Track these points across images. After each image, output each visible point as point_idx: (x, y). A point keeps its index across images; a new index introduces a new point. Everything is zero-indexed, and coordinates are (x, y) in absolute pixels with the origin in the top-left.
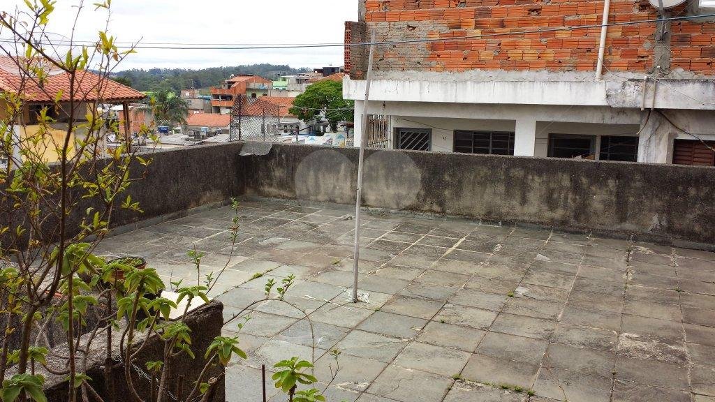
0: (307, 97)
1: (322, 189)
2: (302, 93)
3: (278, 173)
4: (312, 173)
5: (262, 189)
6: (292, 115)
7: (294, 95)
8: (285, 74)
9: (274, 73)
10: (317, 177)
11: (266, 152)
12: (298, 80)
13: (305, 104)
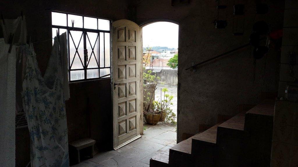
0: (174, 59)
1: (175, 82)
2: (172, 57)
3: (163, 77)
4: (172, 77)
5: (158, 82)
6: (168, 66)
7: (169, 58)
8: (166, 50)
9: (161, 50)
10: (173, 78)
11: (160, 71)
12: (171, 52)
13: (173, 62)
